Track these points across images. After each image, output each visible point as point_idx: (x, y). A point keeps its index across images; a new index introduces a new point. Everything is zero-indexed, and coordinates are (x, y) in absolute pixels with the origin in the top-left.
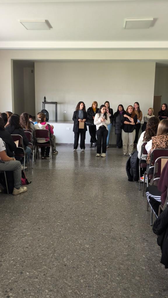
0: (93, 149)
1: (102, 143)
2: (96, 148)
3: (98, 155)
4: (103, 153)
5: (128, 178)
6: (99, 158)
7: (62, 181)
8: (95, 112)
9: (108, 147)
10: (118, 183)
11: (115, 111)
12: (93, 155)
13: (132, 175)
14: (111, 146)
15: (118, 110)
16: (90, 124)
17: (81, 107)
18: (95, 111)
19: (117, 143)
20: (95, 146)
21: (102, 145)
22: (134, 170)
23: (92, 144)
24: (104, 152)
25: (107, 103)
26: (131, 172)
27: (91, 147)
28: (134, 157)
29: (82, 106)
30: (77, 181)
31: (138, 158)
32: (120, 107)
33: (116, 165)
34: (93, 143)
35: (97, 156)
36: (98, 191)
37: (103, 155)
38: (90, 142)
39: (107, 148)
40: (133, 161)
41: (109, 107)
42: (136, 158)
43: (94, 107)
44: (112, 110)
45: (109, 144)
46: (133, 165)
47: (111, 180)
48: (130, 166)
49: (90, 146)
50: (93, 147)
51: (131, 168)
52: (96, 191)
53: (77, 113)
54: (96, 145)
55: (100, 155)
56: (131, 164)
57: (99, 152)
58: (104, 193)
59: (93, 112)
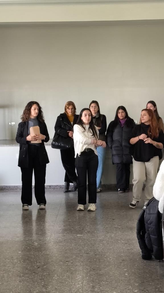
0: (71, 195)
1: (87, 183)
2: (77, 192)
3: (81, 207)
4: (90, 202)
5: (141, 253)
6: (82, 214)
7: (8, 265)
8: (72, 123)
9: (101, 191)
10: (122, 264)
11: (110, 119)
12: (70, 207)
13: (149, 247)
14: (107, 188)
15: (117, 116)
16: (62, 145)
17: (34, 112)
18: (72, 119)
19: (118, 183)
20: (75, 190)
21: (87, 186)
22: (153, 237)
23: (68, 186)
24: (93, 200)
25: (93, 105)
26: (146, 242)
27: (66, 192)
28: (151, 210)
29: (37, 111)
30: (38, 264)
31: (158, 212)
32: (120, 111)
33: (116, 226)
34: (71, 184)
35: (78, 210)
36: (82, 283)
37: (92, 207)
38: (65, 181)
39: (99, 192)
40: (150, 218)
41: (99, 111)
42: (156, 212)
43: (69, 112)
44: (104, 117)
45: (102, 183)
46: (151, 228)
47: (108, 259)
48: (145, 229)
49: (64, 190)
50: (70, 191)
51: (146, 233)
52: (79, 284)
53: (26, 127)
54: (75, 188)
55: (84, 207)
56: (146, 225)
57: (82, 200)
58: (93, 287)
59: (69, 122)
